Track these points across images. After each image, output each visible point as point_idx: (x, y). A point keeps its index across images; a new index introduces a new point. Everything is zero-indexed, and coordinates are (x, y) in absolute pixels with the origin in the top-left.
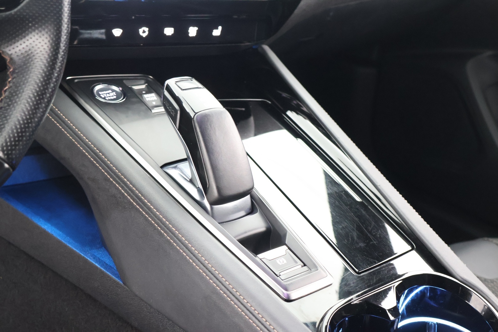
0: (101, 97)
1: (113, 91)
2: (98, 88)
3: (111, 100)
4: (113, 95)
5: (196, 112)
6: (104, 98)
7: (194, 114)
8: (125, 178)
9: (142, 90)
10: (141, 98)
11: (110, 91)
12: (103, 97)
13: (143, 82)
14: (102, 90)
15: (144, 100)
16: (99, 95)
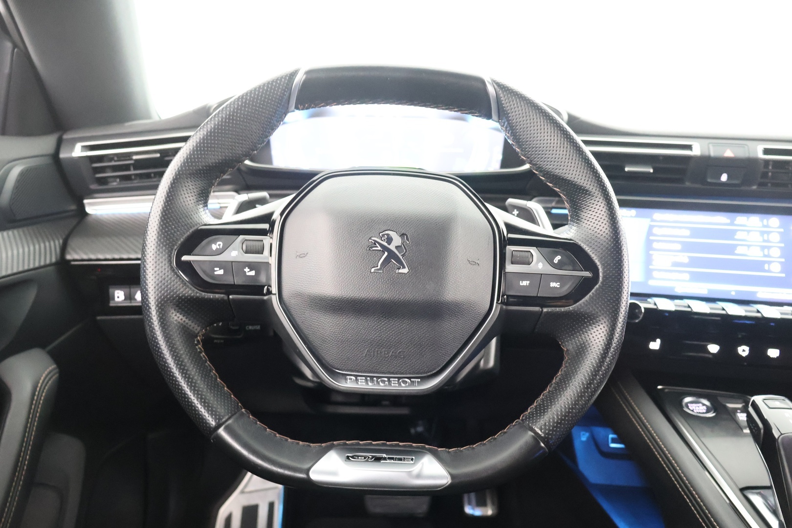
0: (689, 409)
1: (704, 405)
2: (688, 399)
3: (700, 413)
4: (703, 409)
5: (782, 433)
6: (693, 411)
7: (780, 434)
8: (694, 490)
9: (736, 409)
10: (733, 416)
11: (700, 405)
12: (692, 409)
13: (741, 401)
14: (692, 402)
15: (737, 419)
16: (688, 407)
